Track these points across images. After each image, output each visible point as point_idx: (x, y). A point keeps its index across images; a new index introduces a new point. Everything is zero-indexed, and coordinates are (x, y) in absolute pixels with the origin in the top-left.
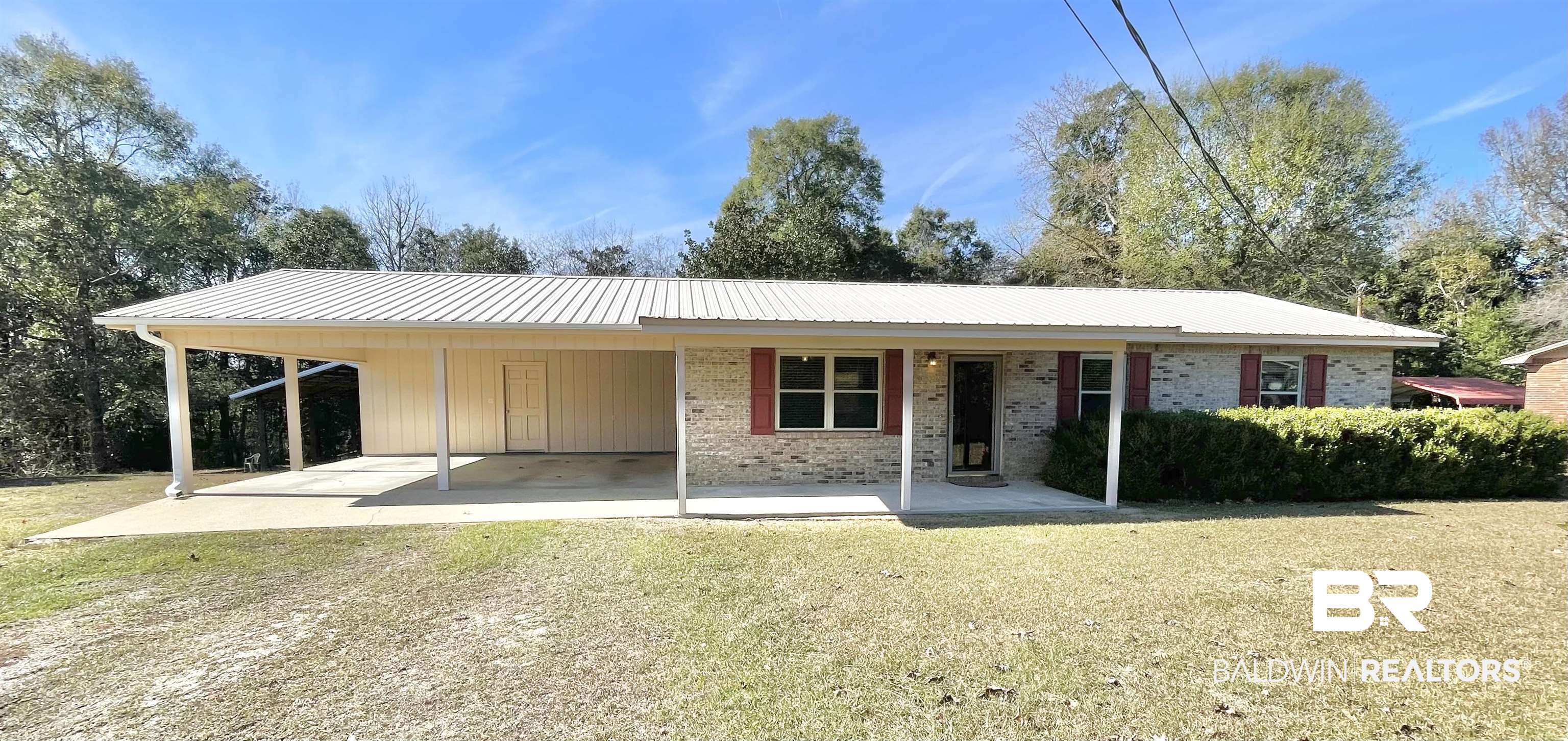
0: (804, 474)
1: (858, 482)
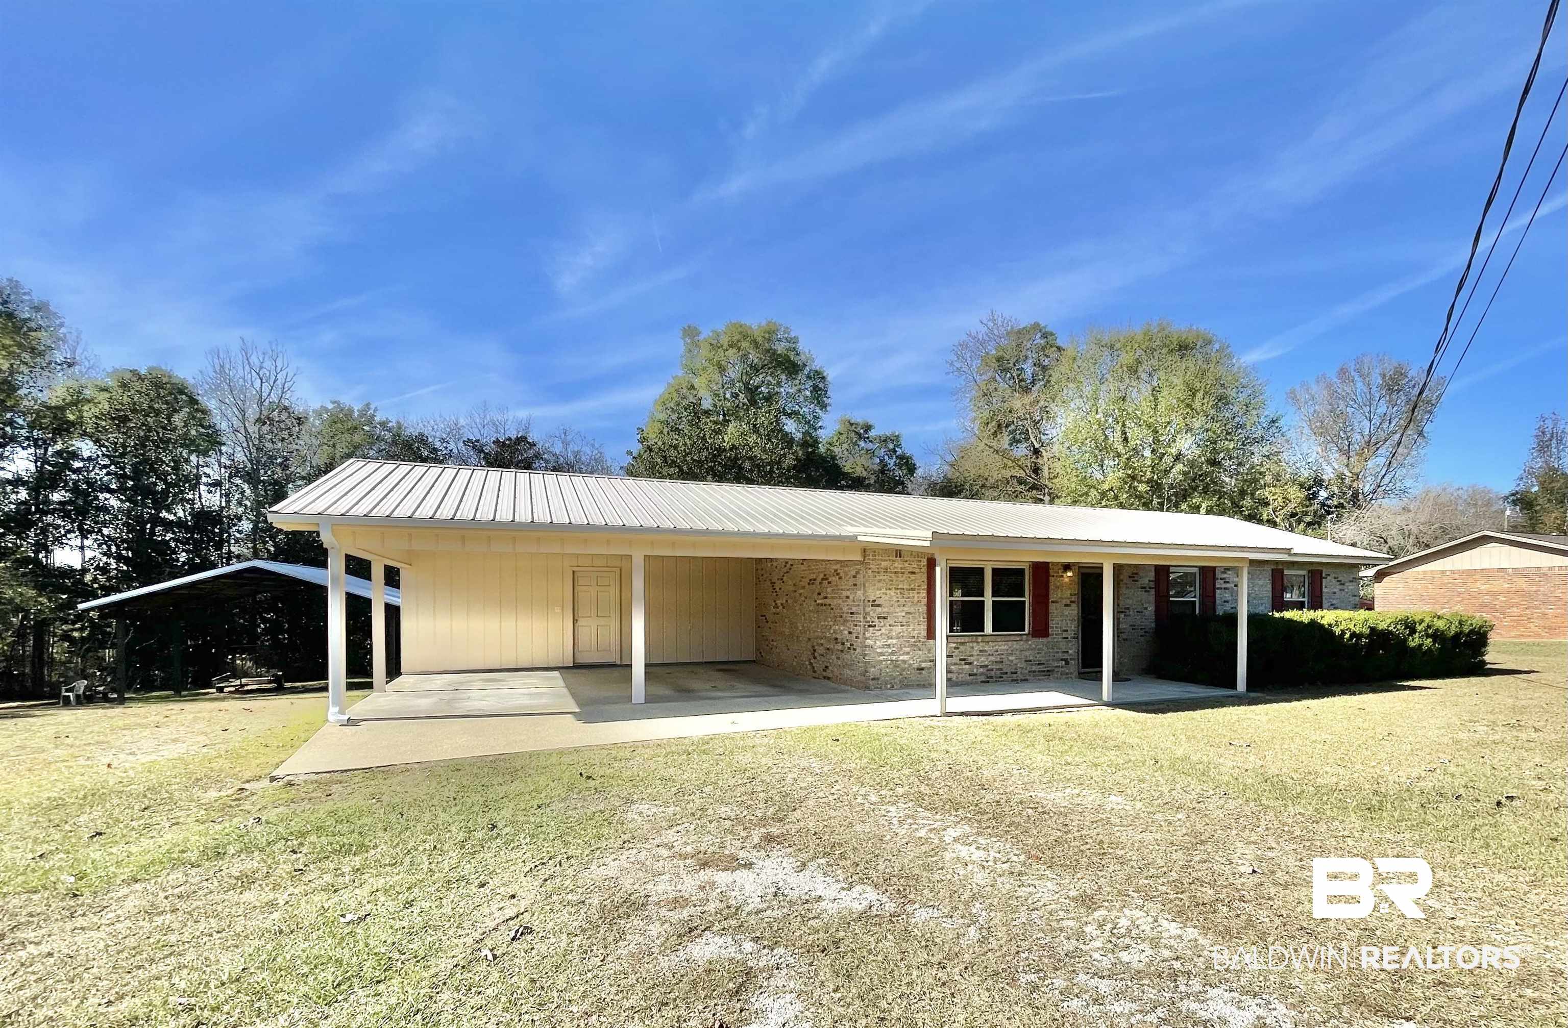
0: (970, 675)
1: (1012, 680)
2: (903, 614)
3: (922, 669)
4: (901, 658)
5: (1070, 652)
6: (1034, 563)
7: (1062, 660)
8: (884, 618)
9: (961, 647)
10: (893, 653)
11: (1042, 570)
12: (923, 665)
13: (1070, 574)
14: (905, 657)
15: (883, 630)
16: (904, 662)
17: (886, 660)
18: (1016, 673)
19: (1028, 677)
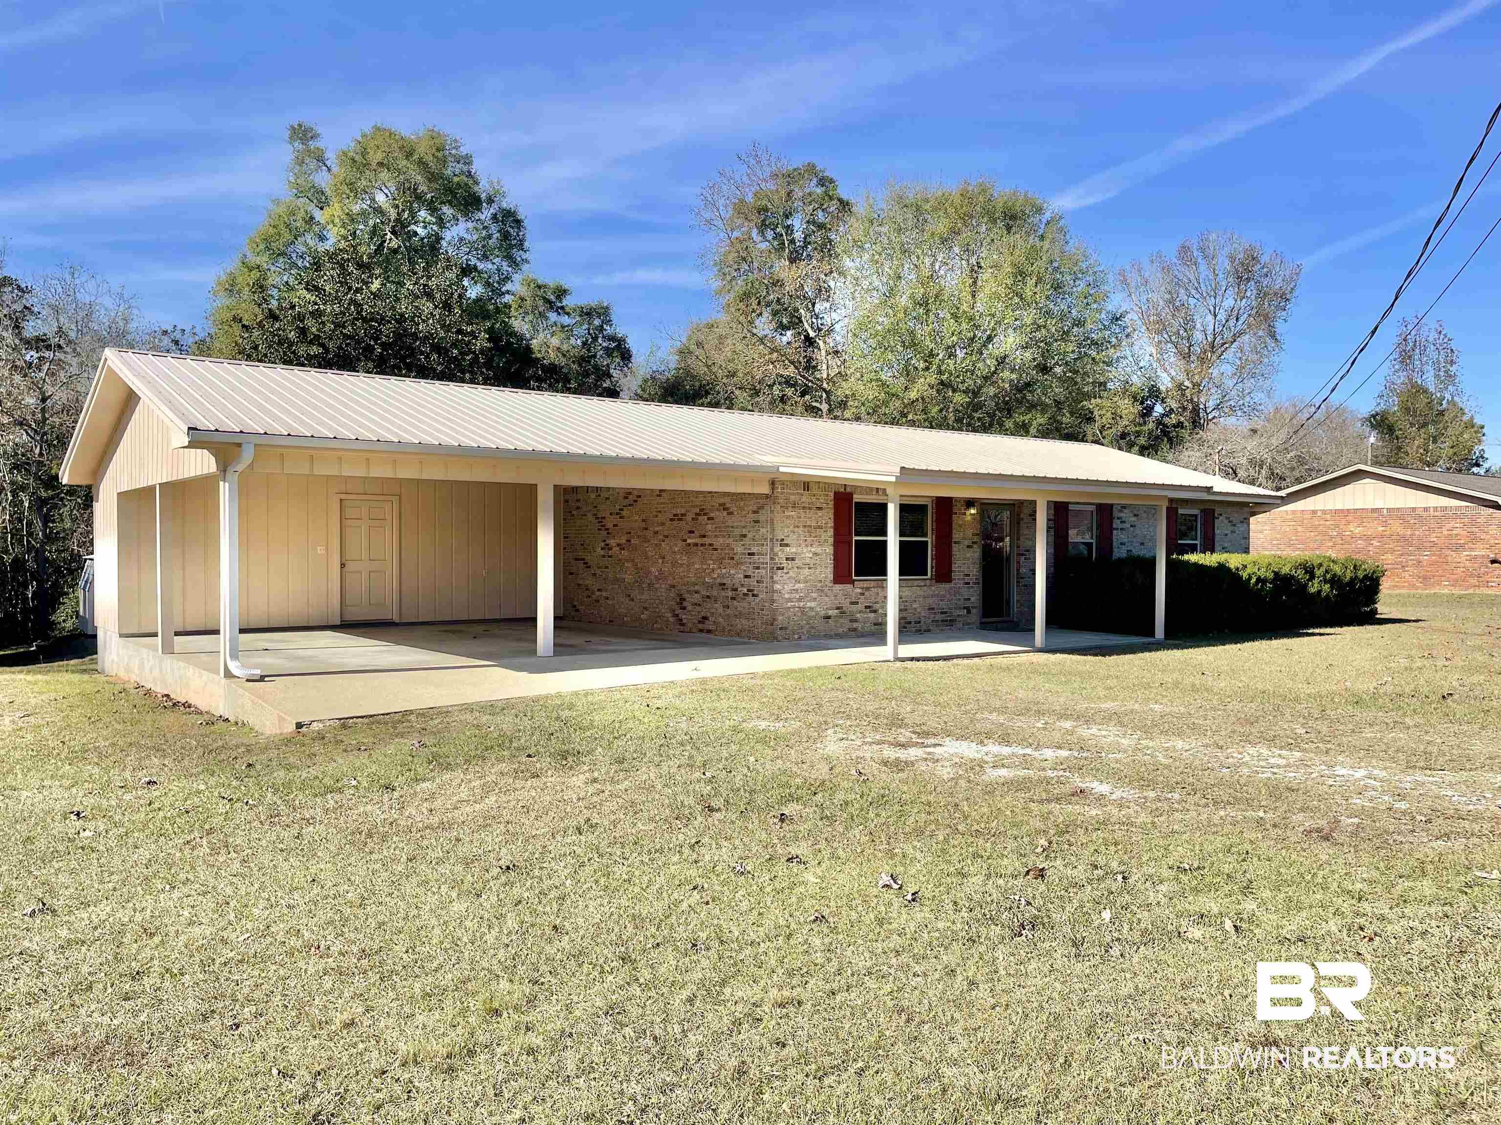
0: (875, 624)
2: (811, 555)
3: (829, 617)
4: (809, 604)
5: (973, 599)
6: (937, 497)
7: (964, 608)
8: (793, 559)
9: (867, 593)
10: (800, 600)
11: (945, 505)
12: (830, 613)
13: (973, 511)
14: (813, 604)
15: (791, 573)
16: (811, 608)
17: (794, 607)
18: (919, 622)
19: (931, 628)
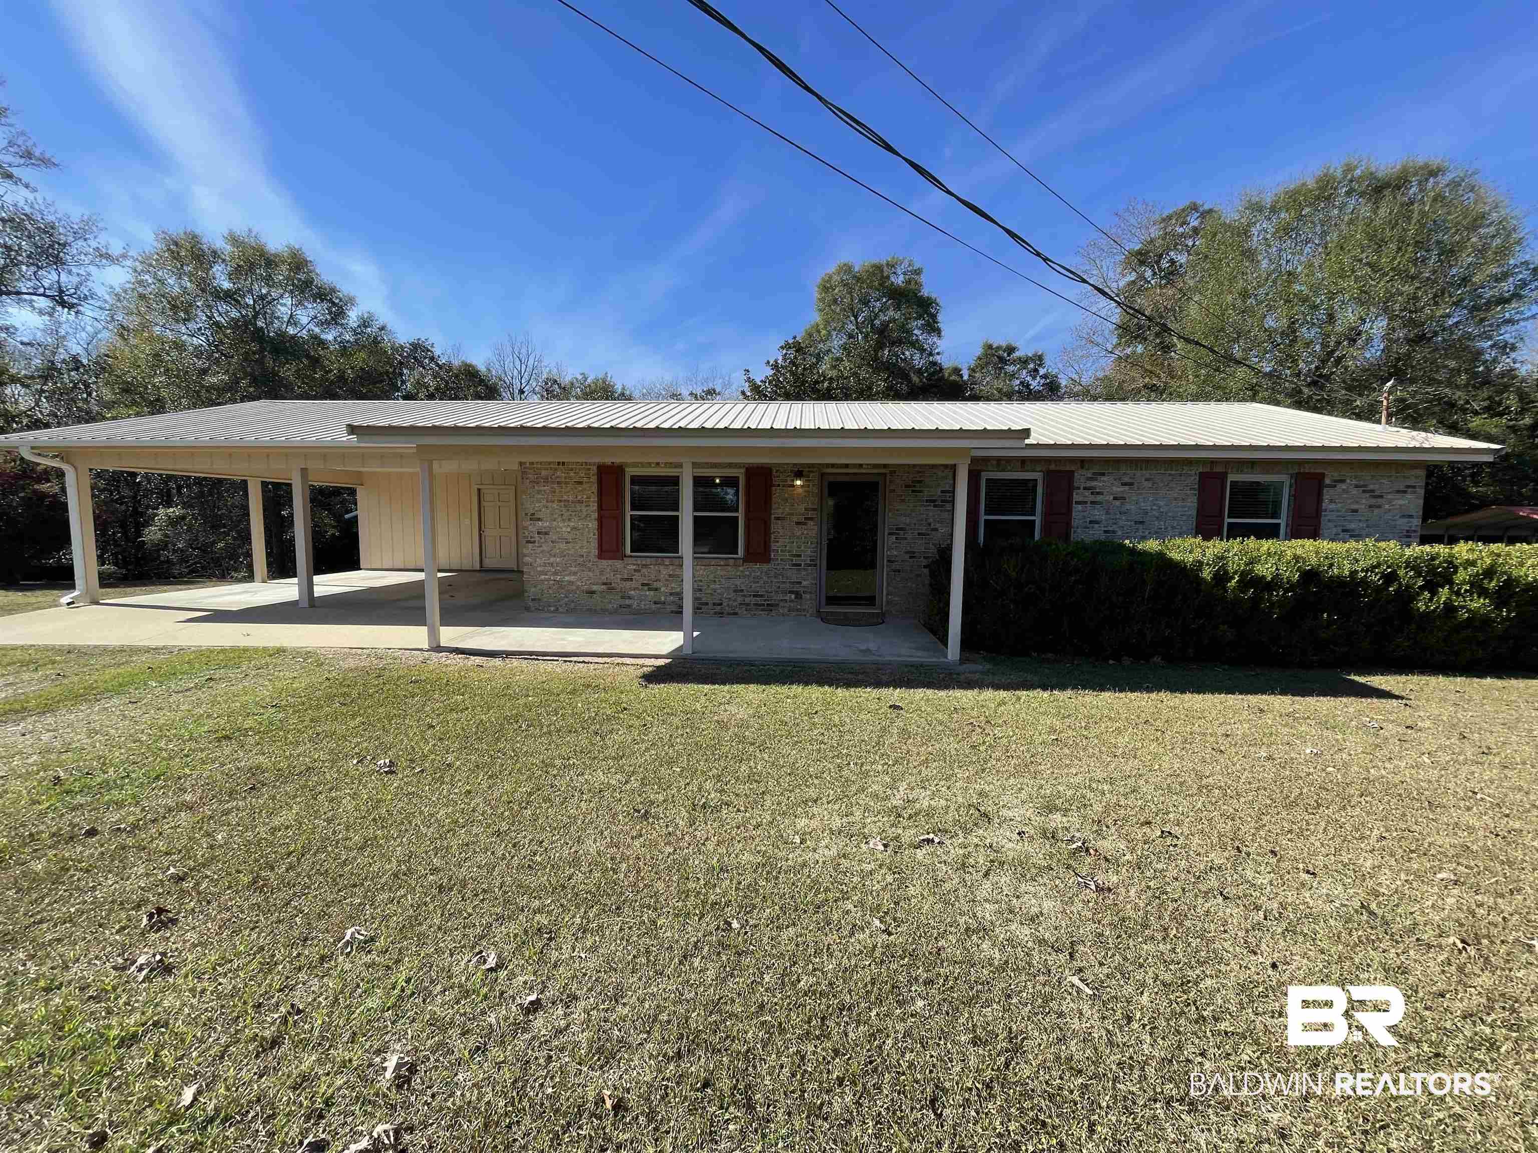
0: (655, 603)
1: (715, 613)
2: (569, 530)
3: (593, 592)
4: (567, 578)
5: (804, 583)
6: (751, 465)
7: (791, 592)
8: (546, 533)
9: (644, 570)
10: (556, 573)
11: (762, 476)
12: (595, 588)
13: (801, 482)
14: (572, 578)
15: (545, 548)
16: (571, 583)
17: (549, 580)
18: (721, 604)
